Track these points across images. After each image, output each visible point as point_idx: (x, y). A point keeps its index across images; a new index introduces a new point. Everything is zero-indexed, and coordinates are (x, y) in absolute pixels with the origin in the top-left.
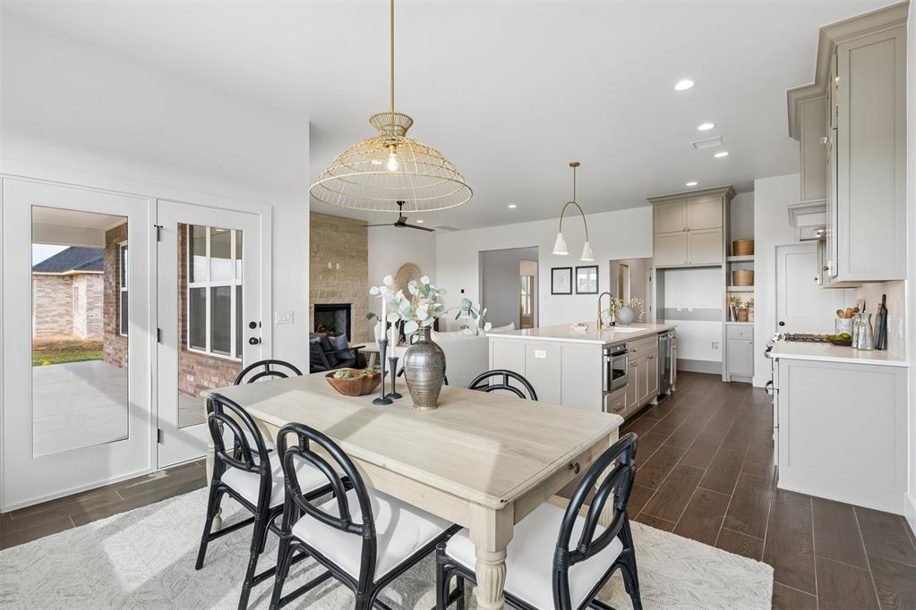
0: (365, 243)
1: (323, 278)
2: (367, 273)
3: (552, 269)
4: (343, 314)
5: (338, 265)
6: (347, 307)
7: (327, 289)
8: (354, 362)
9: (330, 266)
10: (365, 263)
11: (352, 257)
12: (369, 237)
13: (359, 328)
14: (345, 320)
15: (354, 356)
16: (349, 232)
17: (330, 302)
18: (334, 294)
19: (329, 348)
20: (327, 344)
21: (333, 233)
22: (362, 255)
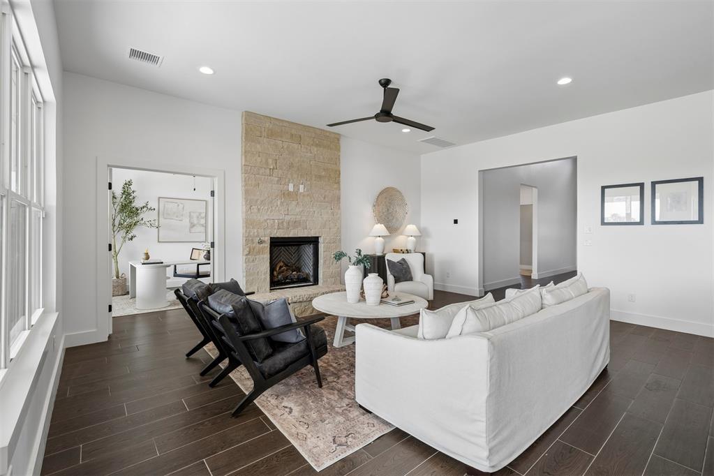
0: (337, 161)
1: (282, 203)
2: (339, 198)
3: (603, 188)
4: (309, 250)
5: (301, 187)
6: (314, 241)
7: (287, 218)
8: (303, 347)
9: (291, 188)
10: (336, 186)
11: (320, 177)
12: (342, 154)
13: (329, 267)
14: (311, 257)
15: (303, 336)
16: (317, 145)
17: (291, 235)
18: (296, 224)
19: (253, 325)
20: (249, 318)
21: (296, 146)
22: (332, 176)
